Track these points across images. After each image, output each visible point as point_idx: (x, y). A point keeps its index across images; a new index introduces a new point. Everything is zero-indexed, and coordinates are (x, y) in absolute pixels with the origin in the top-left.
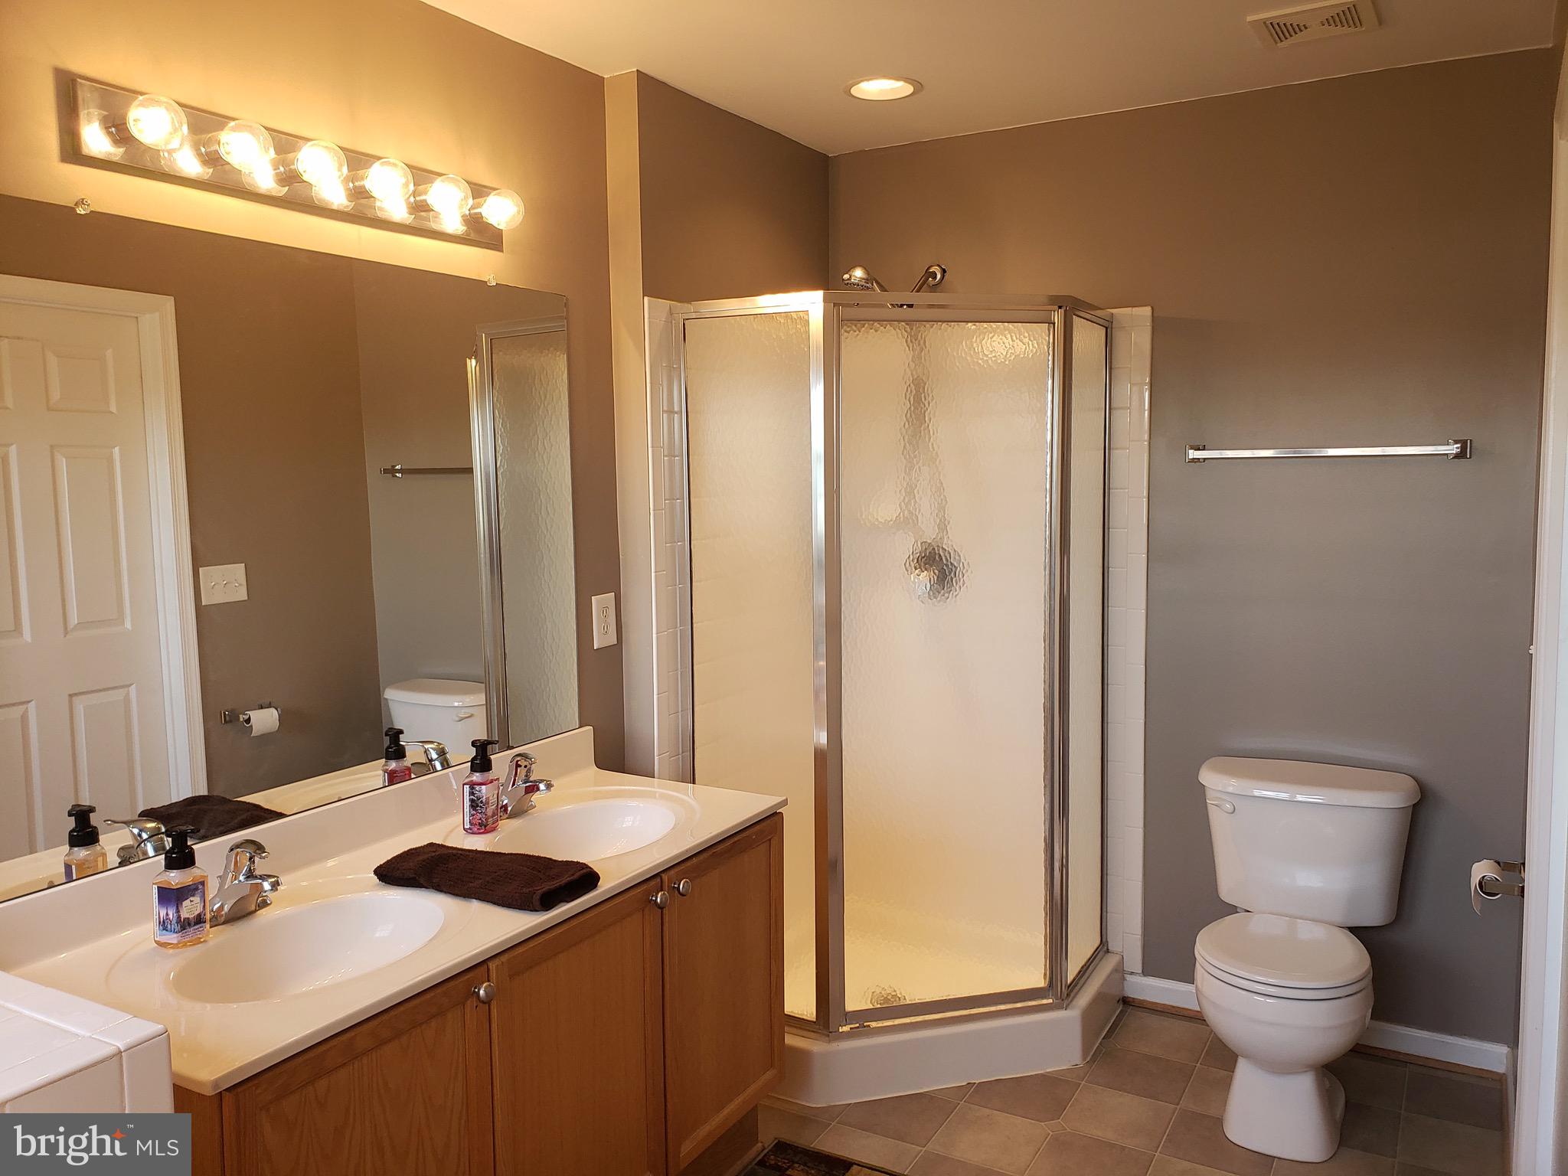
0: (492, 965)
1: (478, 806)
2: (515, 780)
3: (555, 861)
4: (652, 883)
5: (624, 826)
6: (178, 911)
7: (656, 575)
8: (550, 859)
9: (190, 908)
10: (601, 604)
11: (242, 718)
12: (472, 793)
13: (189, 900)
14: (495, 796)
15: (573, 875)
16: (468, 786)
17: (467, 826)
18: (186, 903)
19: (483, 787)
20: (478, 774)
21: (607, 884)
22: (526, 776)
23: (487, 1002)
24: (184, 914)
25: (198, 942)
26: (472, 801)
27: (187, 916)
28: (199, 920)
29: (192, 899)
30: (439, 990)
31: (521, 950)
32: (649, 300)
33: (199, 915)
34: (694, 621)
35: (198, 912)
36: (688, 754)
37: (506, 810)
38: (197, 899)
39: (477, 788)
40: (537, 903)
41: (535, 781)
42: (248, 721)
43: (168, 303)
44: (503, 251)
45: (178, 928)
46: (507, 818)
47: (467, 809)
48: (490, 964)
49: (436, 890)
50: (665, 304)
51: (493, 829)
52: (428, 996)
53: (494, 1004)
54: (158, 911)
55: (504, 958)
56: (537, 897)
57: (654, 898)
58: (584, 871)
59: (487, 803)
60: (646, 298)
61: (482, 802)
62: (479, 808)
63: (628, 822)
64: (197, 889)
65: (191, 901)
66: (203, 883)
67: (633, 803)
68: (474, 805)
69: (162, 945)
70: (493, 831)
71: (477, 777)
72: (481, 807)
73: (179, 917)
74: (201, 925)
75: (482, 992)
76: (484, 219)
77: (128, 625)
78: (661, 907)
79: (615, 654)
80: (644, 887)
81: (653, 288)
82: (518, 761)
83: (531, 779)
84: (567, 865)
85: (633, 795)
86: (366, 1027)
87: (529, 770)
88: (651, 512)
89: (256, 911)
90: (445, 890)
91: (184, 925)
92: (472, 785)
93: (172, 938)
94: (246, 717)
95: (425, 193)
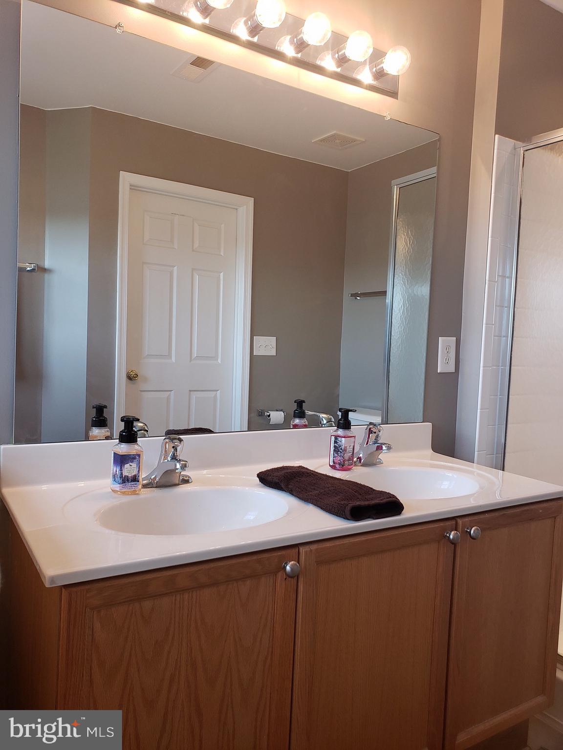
0: (303, 550)
1: (339, 451)
2: (368, 441)
3: (374, 490)
4: (448, 523)
5: (442, 487)
6: (121, 470)
7: (486, 327)
8: (372, 488)
9: (129, 470)
10: (445, 343)
11: (266, 414)
12: (335, 442)
13: (129, 464)
14: (352, 447)
15: (382, 500)
16: (334, 437)
17: (332, 464)
18: (127, 466)
19: (343, 439)
20: (341, 430)
21: (409, 514)
22: (376, 439)
23: (294, 576)
24: (125, 473)
25: (134, 493)
26: (335, 446)
27: (126, 474)
28: (135, 479)
29: (131, 464)
30: (255, 557)
31: (328, 544)
32: (499, 137)
33: (135, 476)
34: (512, 364)
35: (134, 474)
36: (501, 456)
37: (360, 461)
38: (134, 465)
39: (339, 439)
40: (348, 513)
41: (382, 444)
42: (269, 416)
43: (251, 201)
44: (398, 99)
45: (120, 481)
46: (361, 466)
47: (332, 452)
48: (301, 549)
49: (290, 493)
50: (510, 142)
51: (348, 470)
52: (245, 559)
53: (301, 580)
54: (113, 469)
55: (314, 547)
56: (348, 508)
57: (448, 535)
58: (391, 499)
59: (345, 450)
60: (497, 136)
61: (341, 449)
62: (339, 453)
63: (446, 485)
64: (135, 458)
65: (130, 465)
66: (139, 456)
67: (449, 474)
68: (337, 450)
69: (113, 491)
70: (349, 470)
71: (340, 432)
72: (340, 452)
73: (122, 474)
74: (135, 483)
75: (288, 568)
76: (385, 71)
77: (219, 361)
78: (453, 543)
79: (452, 380)
80: (442, 524)
81: (502, 129)
82: (370, 428)
83: (379, 442)
84: (381, 494)
85: (451, 469)
86: (187, 569)
87: (378, 436)
88: (487, 282)
89: (179, 485)
90: (294, 494)
91: (125, 480)
92: (336, 437)
93: (117, 487)
94: (268, 414)
95: (344, 48)
